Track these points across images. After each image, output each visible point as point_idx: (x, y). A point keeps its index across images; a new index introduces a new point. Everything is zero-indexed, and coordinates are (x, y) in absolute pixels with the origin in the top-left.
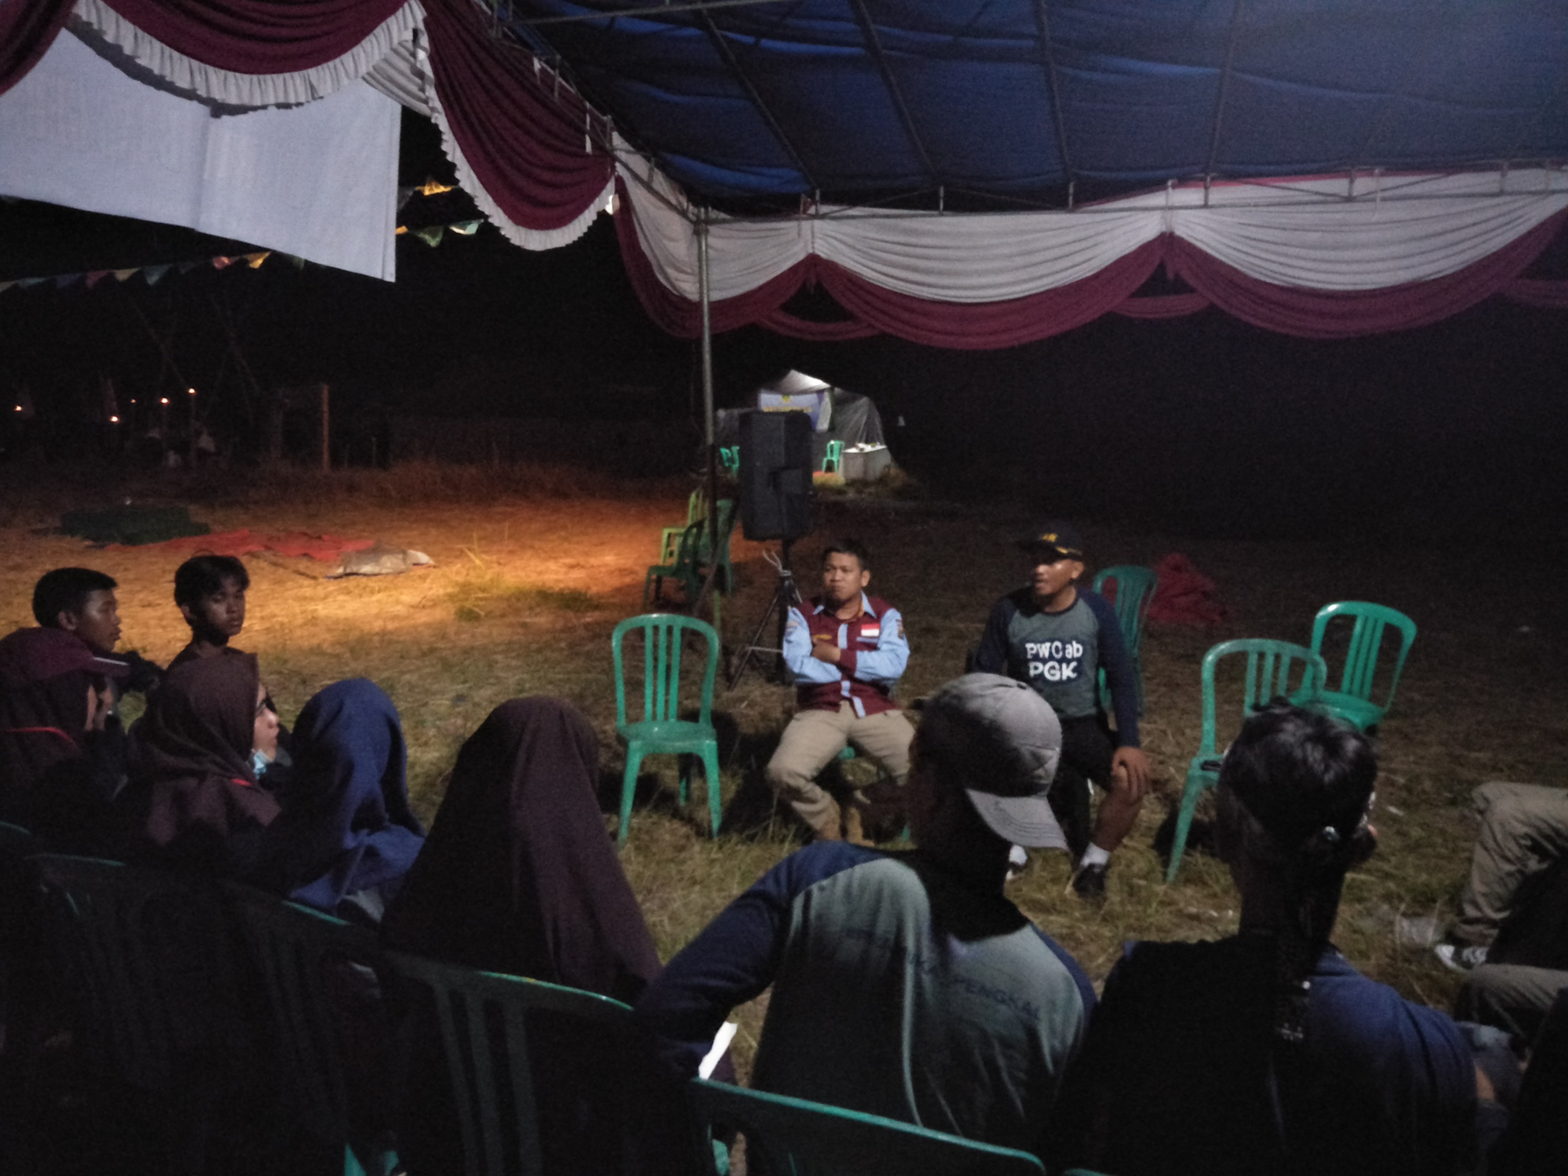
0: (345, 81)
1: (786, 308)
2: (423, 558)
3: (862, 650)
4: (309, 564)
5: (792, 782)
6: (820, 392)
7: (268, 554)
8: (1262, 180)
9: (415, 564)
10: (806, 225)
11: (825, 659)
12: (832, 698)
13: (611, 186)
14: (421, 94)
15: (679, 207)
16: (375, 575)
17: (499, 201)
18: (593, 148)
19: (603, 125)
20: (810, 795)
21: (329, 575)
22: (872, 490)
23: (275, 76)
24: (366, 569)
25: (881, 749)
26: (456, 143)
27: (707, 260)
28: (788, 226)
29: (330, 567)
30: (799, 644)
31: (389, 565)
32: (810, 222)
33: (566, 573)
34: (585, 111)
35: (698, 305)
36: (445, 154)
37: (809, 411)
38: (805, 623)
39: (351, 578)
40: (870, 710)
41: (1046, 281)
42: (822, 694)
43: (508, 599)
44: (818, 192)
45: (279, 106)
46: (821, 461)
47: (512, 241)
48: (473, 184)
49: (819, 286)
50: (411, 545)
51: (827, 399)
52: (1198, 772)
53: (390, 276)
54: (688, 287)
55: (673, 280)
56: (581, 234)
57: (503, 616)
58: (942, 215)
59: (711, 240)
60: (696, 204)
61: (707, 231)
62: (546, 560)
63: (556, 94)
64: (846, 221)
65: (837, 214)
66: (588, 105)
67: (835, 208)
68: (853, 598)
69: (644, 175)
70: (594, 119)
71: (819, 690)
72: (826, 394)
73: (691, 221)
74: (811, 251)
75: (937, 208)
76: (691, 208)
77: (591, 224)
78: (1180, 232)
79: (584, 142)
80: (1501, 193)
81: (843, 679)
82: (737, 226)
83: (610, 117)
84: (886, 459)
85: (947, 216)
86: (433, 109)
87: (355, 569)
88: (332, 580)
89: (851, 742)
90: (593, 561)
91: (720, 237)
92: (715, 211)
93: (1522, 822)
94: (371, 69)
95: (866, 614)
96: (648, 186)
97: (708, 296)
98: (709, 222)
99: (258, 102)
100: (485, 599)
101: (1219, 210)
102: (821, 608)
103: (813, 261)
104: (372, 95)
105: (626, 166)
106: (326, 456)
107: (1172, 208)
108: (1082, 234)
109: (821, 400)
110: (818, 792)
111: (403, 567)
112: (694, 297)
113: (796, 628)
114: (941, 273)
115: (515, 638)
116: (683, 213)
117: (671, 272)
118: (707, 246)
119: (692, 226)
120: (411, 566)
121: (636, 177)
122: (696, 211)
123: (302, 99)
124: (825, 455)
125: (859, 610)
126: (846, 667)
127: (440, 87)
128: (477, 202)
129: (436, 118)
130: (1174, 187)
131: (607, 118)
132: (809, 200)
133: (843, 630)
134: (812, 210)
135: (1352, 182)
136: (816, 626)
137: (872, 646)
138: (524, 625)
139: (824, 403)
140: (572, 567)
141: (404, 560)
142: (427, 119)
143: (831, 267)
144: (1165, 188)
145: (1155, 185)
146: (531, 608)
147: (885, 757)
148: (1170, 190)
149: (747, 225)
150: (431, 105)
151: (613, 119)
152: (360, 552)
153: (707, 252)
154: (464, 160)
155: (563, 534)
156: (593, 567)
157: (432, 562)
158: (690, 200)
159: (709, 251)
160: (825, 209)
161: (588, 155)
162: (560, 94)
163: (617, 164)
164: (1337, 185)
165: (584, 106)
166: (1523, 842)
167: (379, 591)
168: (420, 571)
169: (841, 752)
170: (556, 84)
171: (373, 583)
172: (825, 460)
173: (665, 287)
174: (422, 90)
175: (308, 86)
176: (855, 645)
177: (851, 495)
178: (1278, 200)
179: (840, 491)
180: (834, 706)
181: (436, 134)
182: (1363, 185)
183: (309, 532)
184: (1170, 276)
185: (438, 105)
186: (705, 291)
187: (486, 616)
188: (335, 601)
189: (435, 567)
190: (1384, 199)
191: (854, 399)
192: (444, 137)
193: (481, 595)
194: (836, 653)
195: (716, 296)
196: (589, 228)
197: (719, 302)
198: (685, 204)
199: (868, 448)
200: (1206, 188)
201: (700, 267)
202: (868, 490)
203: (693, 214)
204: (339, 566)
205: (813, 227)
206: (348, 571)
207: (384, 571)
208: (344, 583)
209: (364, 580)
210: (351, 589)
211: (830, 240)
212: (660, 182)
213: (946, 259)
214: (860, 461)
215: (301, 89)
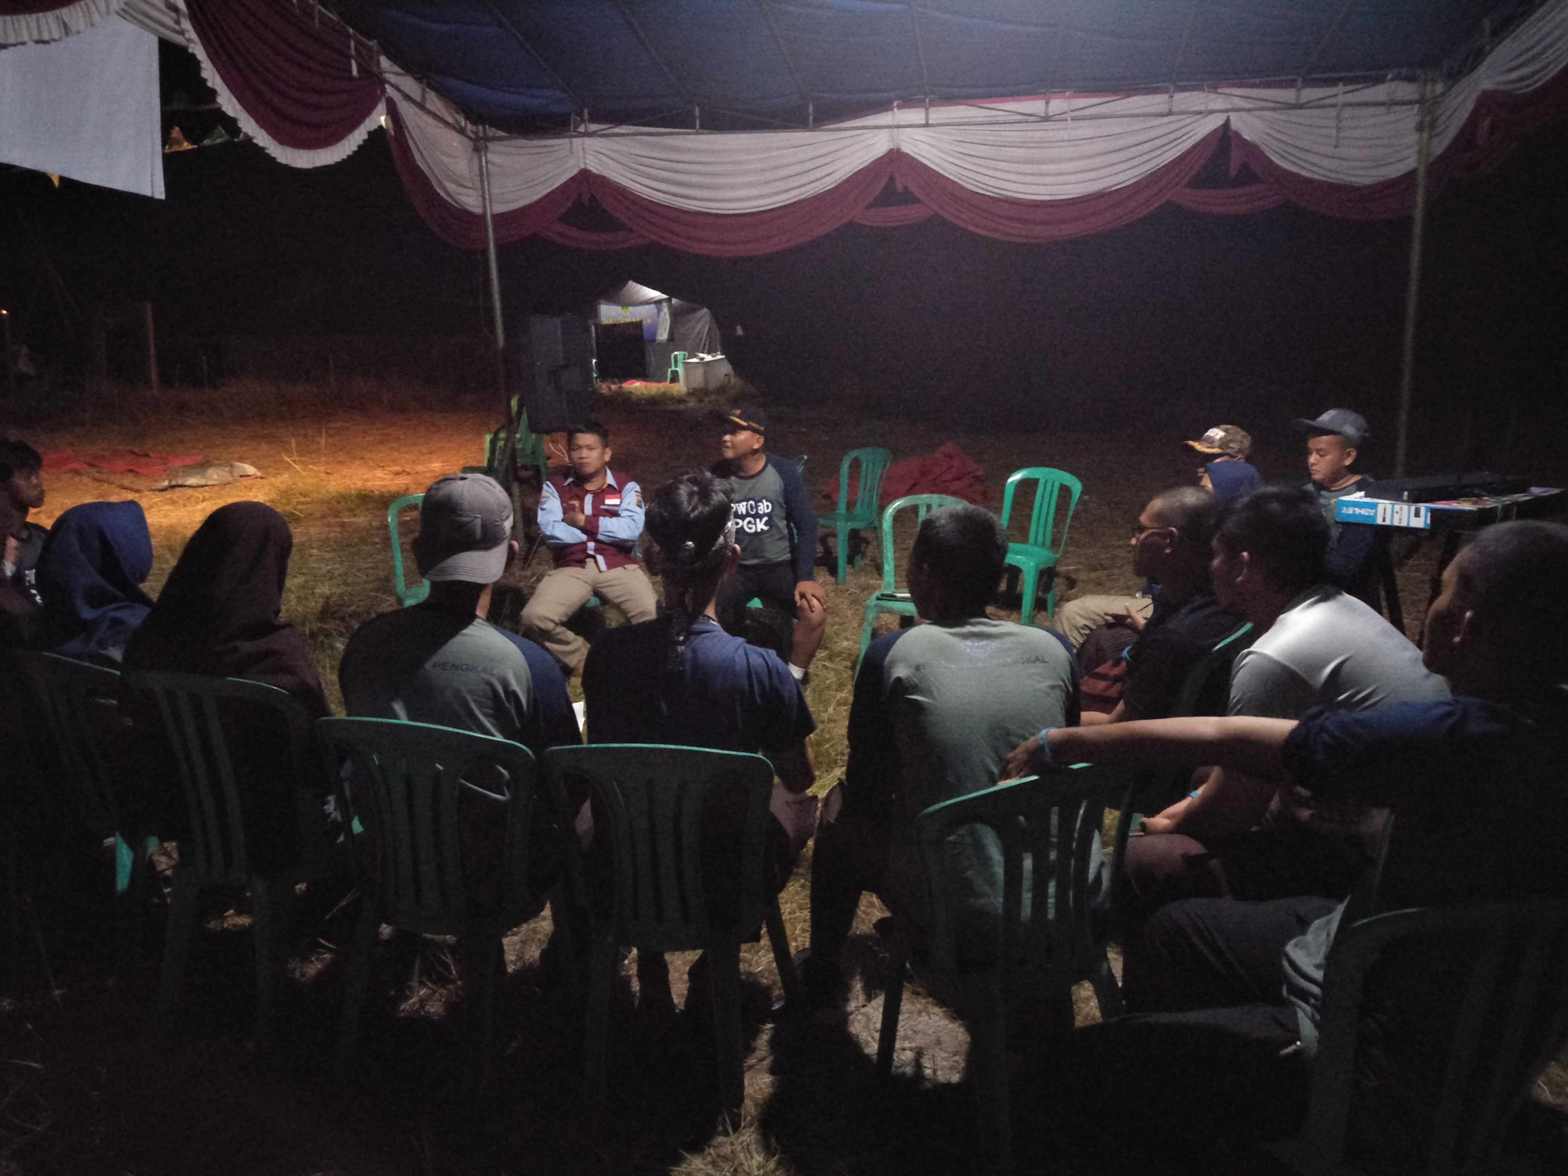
0: (97, 17)
1: (565, 218)
2: (250, 470)
3: (604, 516)
4: (135, 479)
5: (542, 625)
6: (658, 302)
7: (93, 472)
8: (973, 101)
9: (241, 476)
10: (577, 141)
11: (572, 523)
12: (580, 556)
13: (381, 107)
14: (177, 27)
15: (456, 126)
16: (202, 486)
17: (262, 122)
18: (359, 72)
19: (369, 49)
20: (561, 637)
21: (154, 488)
22: (713, 397)
23: (28, 16)
24: (192, 481)
25: (618, 597)
26: (214, 70)
27: (488, 176)
28: (561, 143)
29: (156, 481)
30: (551, 512)
31: (215, 477)
32: (580, 139)
33: (392, 480)
34: (348, 37)
35: (483, 217)
36: (204, 81)
37: (647, 322)
38: (556, 494)
39: (178, 489)
40: (610, 565)
41: (793, 193)
42: (572, 553)
43: (329, 503)
44: (586, 112)
45: (37, 42)
46: (666, 372)
47: (279, 160)
48: (234, 108)
49: (593, 198)
50: (241, 459)
51: (665, 310)
52: (874, 602)
53: (159, 193)
54: (470, 201)
55: (453, 194)
56: (349, 153)
57: (324, 517)
58: (697, 133)
59: (490, 156)
60: (475, 123)
61: (486, 148)
62: (372, 469)
63: (317, 21)
64: (616, 139)
65: (606, 132)
66: (351, 31)
67: (602, 127)
68: (599, 472)
69: (416, 95)
70: (358, 42)
71: (570, 550)
72: (664, 304)
73: (471, 139)
74: (583, 166)
75: (694, 127)
76: (469, 126)
77: (361, 143)
78: (906, 149)
79: (351, 66)
80: (1170, 113)
81: (589, 540)
82: (514, 142)
83: (375, 41)
84: (726, 368)
85: (702, 134)
86: (189, 40)
87: (180, 482)
88: (157, 493)
89: (597, 593)
90: (419, 468)
91: (501, 153)
92: (493, 129)
93: (1081, 616)
94: (123, 6)
95: (610, 486)
96: (421, 106)
97: (491, 209)
98: (487, 139)
99: (12, 40)
100: (307, 503)
101: (937, 129)
102: (570, 480)
103: (585, 175)
104: (129, 28)
105: (397, 88)
106: (154, 376)
107: (899, 127)
108: (824, 151)
109: (659, 310)
110: (570, 635)
111: (230, 479)
112: (478, 210)
113: (549, 498)
114: (700, 186)
115: (332, 535)
116: (461, 131)
117: (451, 187)
118: (487, 162)
119: (472, 143)
120: (238, 478)
121: (407, 97)
122: (474, 128)
123: (56, 35)
124: (670, 367)
125: (604, 483)
126: (590, 530)
127: (194, 18)
128: (241, 124)
129: (193, 48)
130: (899, 107)
131: (373, 43)
132: (579, 119)
133: (589, 499)
134: (582, 129)
135: (1047, 103)
136: (565, 496)
137: (613, 513)
138: (343, 525)
139: (662, 314)
140: (397, 474)
141: (231, 472)
142: (184, 49)
143: (603, 182)
144: (891, 109)
145: (883, 106)
146: (350, 510)
147: (622, 602)
148: (895, 109)
149: (522, 142)
150: (187, 36)
151: (379, 43)
152: (187, 467)
153: (487, 167)
154: (225, 87)
155: (395, 445)
156: (417, 473)
157: (259, 474)
158: (467, 118)
159: (489, 166)
160: (593, 127)
161: (354, 79)
162: (320, 22)
163: (387, 86)
164: (1036, 106)
165: (348, 32)
166: (1083, 631)
167: (203, 501)
168: (246, 482)
169: (589, 600)
170: (316, 11)
171: (198, 494)
172: (670, 370)
173: (447, 201)
174: (178, 22)
175: (62, 25)
176: (600, 511)
177: (692, 403)
178: (985, 119)
179: (680, 400)
180: (581, 563)
181: (194, 64)
182: (1057, 105)
183: (136, 450)
184: (899, 187)
185: (193, 35)
186: (488, 205)
187: (306, 517)
188: (159, 511)
189: (261, 478)
190: (1074, 119)
191: (694, 310)
192: (203, 65)
193: (302, 499)
194: (581, 519)
195: (499, 209)
196: (359, 147)
197: (502, 215)
198: (463, 123)
199: (708, 358)
200: (927, 109)
201: (482, 182)
202: (706, 400)
203: (472, 132)
204: (164, 480)
205: (583, 144)
206: (173, 483)
207: (210, 483)
208: (168, 495)
209: (190, 491)
210: (175, 499)
211: (600, 156)
212: (434, 102)
213: (706, 174)
214: (700, 372)
215: (54, 26)
